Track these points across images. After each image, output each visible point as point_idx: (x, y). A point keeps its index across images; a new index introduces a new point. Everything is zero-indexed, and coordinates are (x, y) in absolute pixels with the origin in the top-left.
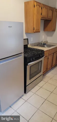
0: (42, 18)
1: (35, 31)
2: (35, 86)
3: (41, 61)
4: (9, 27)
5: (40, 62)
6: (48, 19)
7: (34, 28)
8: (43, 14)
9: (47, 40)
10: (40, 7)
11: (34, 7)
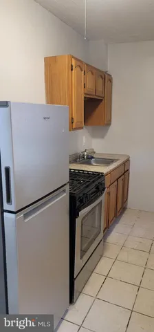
0: (85, 94)
1: (74, 127)
2: (91, 275)
3: (101, 203)
4: (45, 118)
5: (97, 208)
6: (97, 98)
7: (72, 118)
8: (87, 86)
9: (93, 147)
10: (82, 70)
11: (72, 70)
